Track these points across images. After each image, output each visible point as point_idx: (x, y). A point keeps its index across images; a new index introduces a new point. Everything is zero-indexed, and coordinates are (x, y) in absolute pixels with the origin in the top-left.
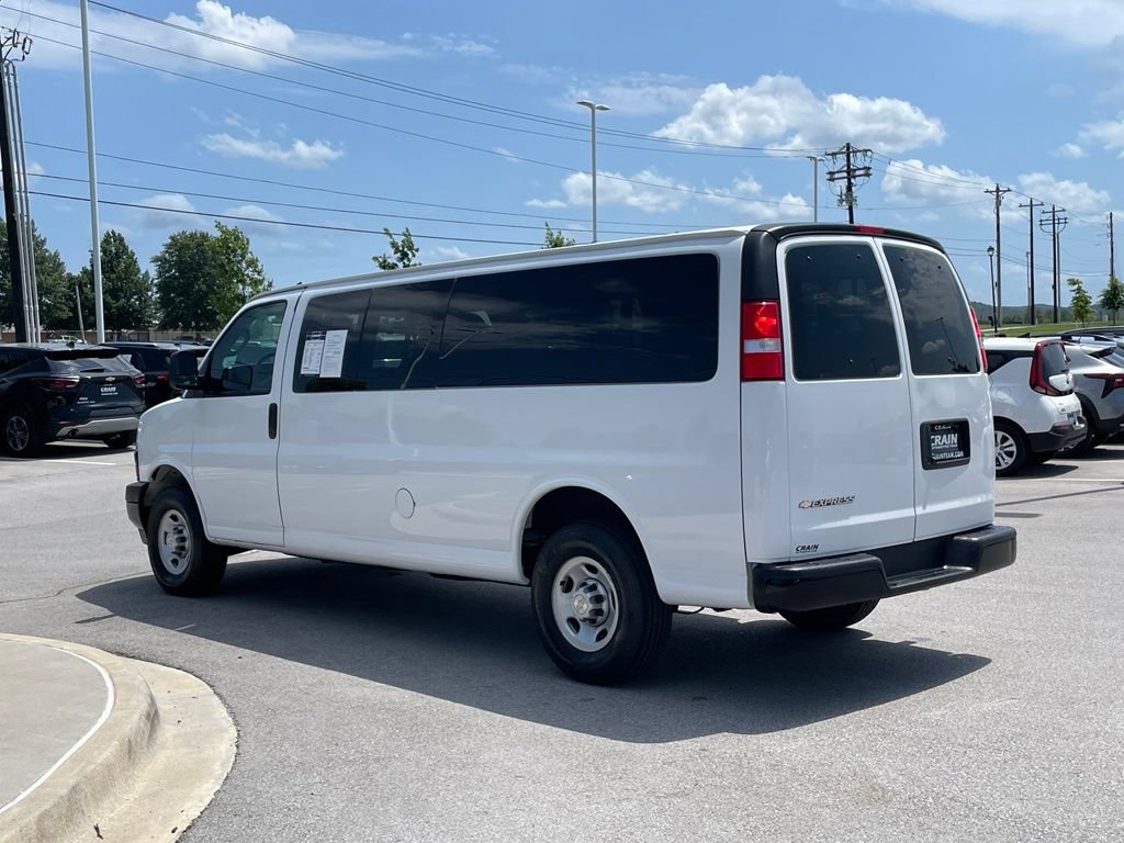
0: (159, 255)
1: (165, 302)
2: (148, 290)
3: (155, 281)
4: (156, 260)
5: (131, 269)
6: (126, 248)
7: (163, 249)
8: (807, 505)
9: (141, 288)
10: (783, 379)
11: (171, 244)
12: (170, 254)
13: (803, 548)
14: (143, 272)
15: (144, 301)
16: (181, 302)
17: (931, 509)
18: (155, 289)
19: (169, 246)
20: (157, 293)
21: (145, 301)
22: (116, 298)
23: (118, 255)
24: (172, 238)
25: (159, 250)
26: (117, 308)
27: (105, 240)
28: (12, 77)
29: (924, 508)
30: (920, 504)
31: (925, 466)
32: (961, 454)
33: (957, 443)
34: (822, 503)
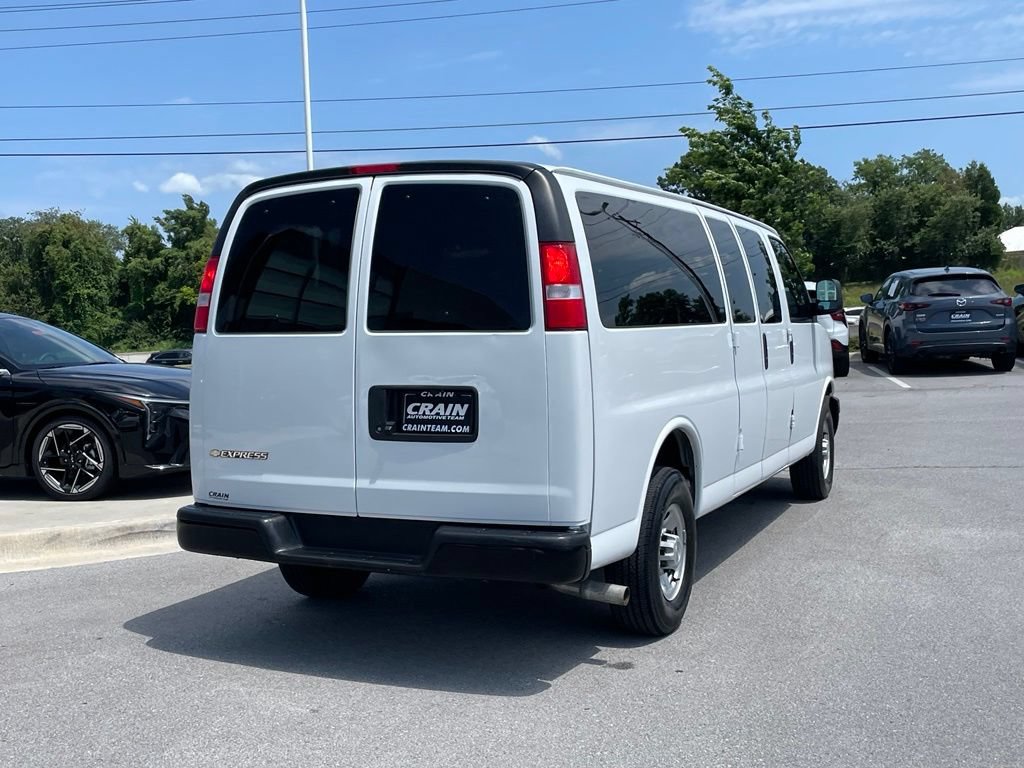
8: (216, 453)
10: (205, 332)
13: (215, 494)
17: (382, 484)
29: (371, 483)
30: (365, 476)
31: (374, 435)
32: (466, 429)
33: (465, 416)
34: (230, 454)
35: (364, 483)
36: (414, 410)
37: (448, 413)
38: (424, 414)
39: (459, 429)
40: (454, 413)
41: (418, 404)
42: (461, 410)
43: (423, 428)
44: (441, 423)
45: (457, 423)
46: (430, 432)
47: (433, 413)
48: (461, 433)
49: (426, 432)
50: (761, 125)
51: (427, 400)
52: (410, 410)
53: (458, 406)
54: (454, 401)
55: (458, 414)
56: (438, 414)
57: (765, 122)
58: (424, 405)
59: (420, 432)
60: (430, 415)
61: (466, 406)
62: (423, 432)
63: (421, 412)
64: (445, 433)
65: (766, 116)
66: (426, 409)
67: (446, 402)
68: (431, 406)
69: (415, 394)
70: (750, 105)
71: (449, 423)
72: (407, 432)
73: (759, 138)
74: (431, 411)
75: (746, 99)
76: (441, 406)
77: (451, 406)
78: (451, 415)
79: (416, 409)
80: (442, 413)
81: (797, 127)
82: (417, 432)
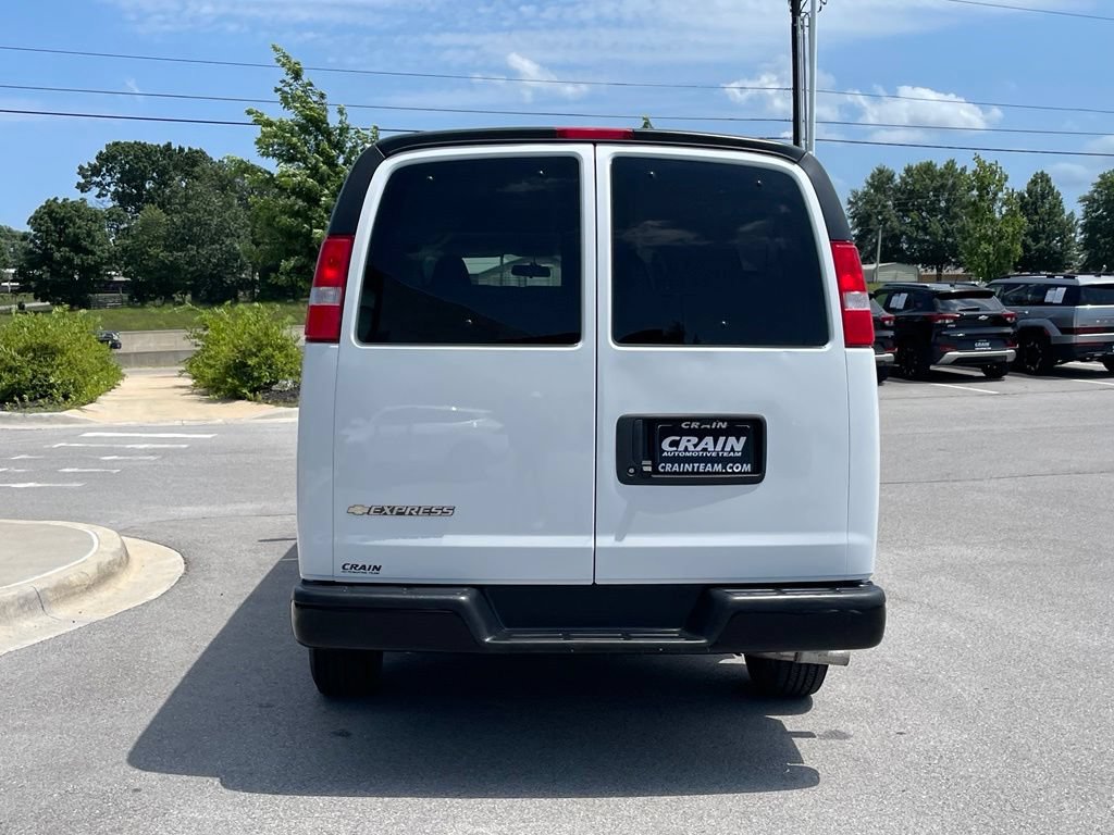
0: (1087, 194)
1: (1088, 244)
2: (1071, 231)
3: (1081, 222)
4: (1083, 200)
5: (1056, 210)
6: (1051, 189)
7: (1092, 188)
9: (1065, 229)
10: (337, 340)
11: (1100, 183)
12: (1099, 193)
13: (354, 567)
14: (1067, 212)
15: (1067, 244)
16: (1106, 243)
18: (1079, 230)
19: (1099, 185)
20: (1081, 234)
21: (1068, 242)
22: (1036, 240)
23: (1043, 197)
24: (1102, 177)
25: (1087, 190)
26: (1037, 250)
27: (1033, 181)
28: (807, 29)
29: (616, 539)
30: (607, 532)
31: (624, 478)
32: (747, 467)
33: (742, 451)
34: (387, 510)
35: (606, 541)
36: (672, 444)
37: (719, 448)
38: (686, 449)
39: (738, 468)
40: (728, 448)
41: (678, 438)
42: (737, 445)
43: (689, 468)
44: (712, 460)
45: (734, 460)
46: (698, 473)
47: (699, 448)
48: (740, 473)
49: (693, 473)
50: (333, 121)
51: (690, 432)
52: (665, 445)
53: (732, 440)
54: (727, 433)
55: (732, 450)
56: (705, 450)
57: (339, 117)
58: (685, 439)
59: (683, 473)
60: (693, 451)
61: (743, 439)
62: (688, 473)
63: (681, 448)
64: (718, 473)
65: (341, 112)
66: (688, 444)
67: (716, 434)
68: (695, 440)
69: (673, 426)
70: (322, 96)
71: (724, 461)
72: (665, 473)
73: (330, 134)
74: (695, 446)
75: (319, 88)
76: (709, 440)
77: (722, 439)
78: (723, 450)
79: (675, 444)
80: (711, 448)
81: (376, 127)
82: (679, 473)
